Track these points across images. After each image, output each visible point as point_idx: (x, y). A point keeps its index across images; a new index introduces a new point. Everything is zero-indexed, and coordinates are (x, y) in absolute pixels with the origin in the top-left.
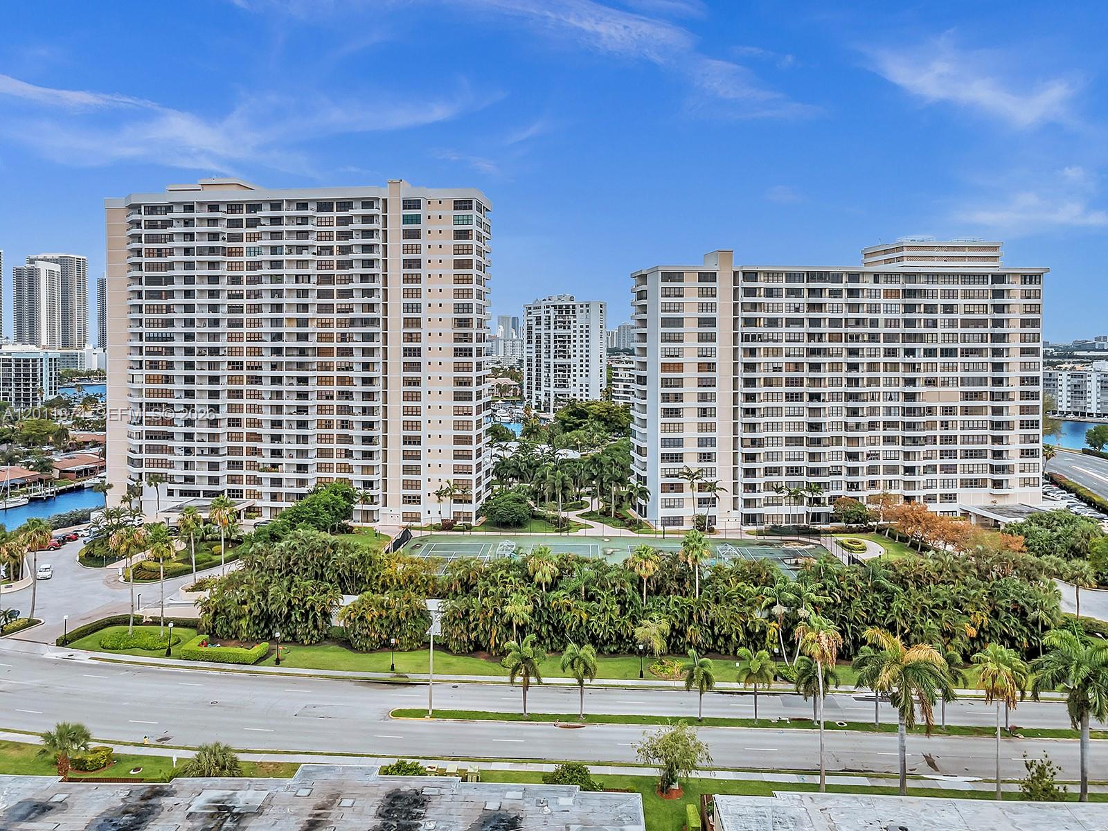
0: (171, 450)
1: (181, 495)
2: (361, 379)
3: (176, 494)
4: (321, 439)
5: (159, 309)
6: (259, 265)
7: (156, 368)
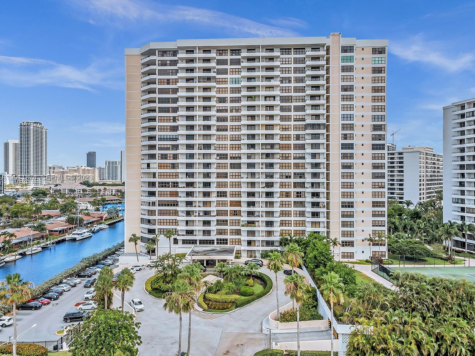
2: (310, 164)
3: (180, 242)
4: (282, 204)
5: (168, 119)
6: (239, 90)
7: (166, 158)
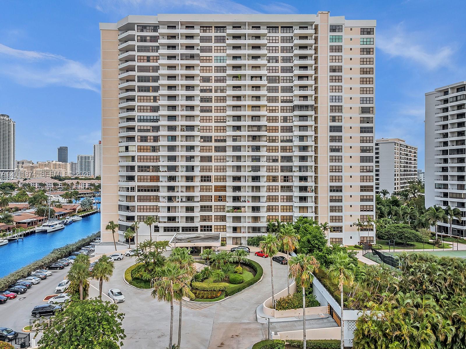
0: (157, 199)
1: (165, 231)
2: (298, 147)
3: (161, 230)
4: (269, 189)
5: (148, 98)
6: (223, 69)
7: (146, 141)
